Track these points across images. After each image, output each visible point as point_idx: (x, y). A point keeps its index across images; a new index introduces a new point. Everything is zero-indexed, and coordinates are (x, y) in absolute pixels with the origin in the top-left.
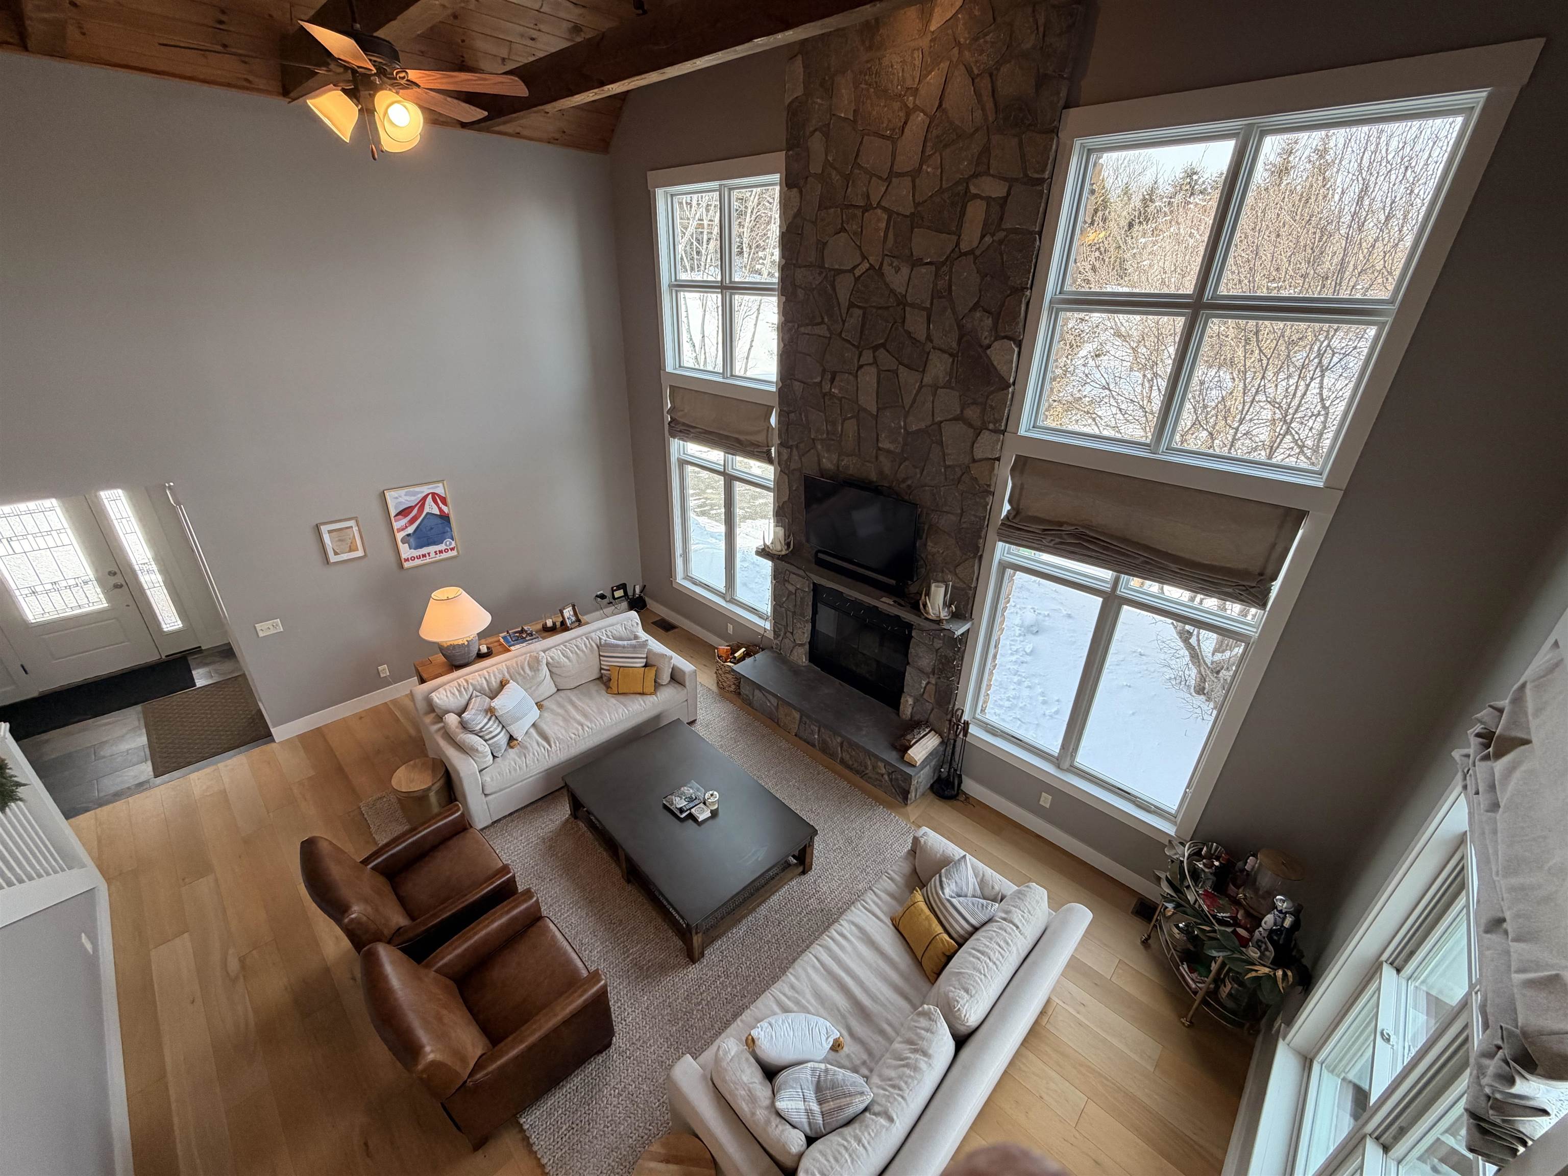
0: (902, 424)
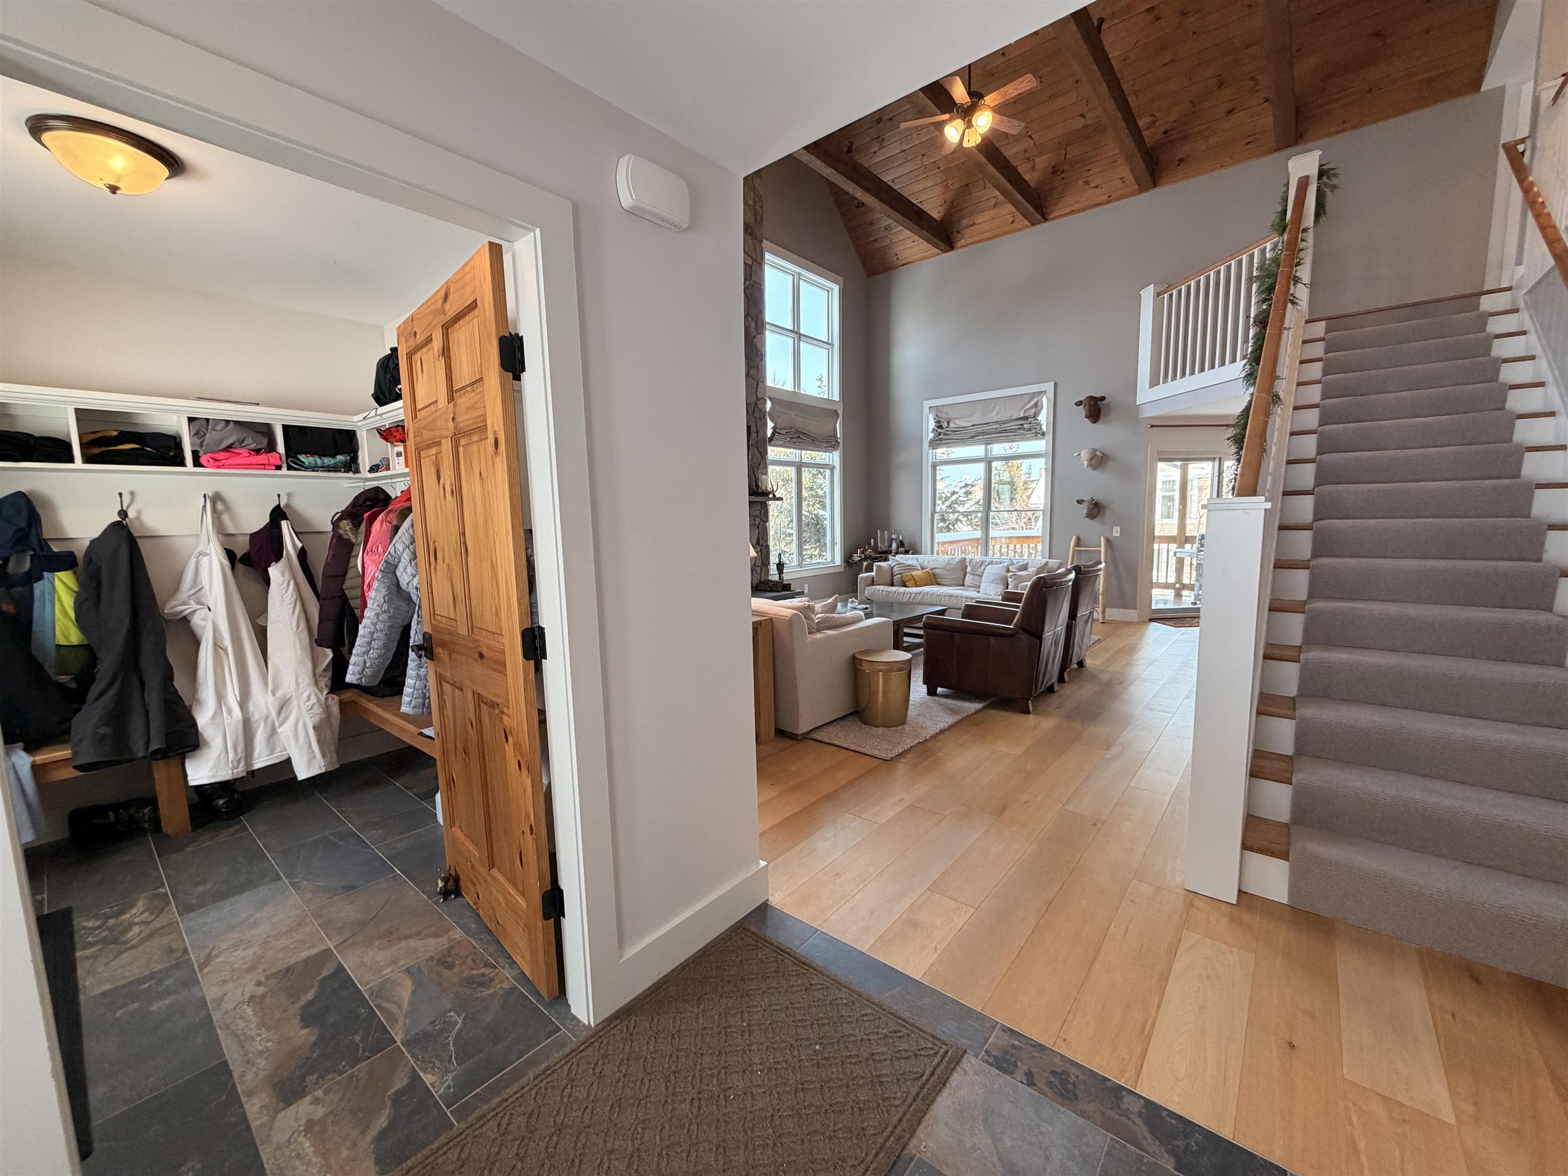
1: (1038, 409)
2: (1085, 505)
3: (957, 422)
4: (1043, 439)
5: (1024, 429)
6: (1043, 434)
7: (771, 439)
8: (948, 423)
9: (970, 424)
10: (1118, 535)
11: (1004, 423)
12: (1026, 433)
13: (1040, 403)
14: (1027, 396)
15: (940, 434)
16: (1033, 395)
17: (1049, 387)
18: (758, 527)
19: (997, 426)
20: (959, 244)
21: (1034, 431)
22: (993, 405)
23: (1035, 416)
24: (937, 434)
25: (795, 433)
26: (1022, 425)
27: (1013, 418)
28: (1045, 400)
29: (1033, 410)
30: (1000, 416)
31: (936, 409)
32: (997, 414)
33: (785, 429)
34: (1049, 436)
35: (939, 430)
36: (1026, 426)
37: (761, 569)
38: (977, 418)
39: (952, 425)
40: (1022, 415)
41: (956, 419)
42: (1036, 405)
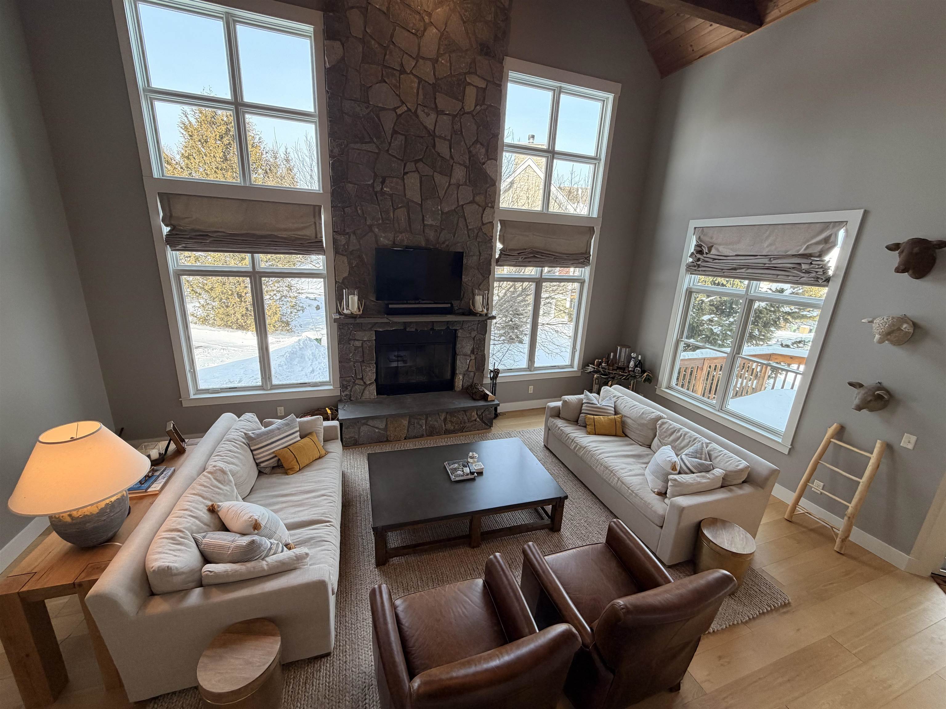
0: (439, 208)
1: (828, 246)
2: (862, 391)
3: (721, 248)
4: (827, 286)
5: (800, 270)
6: (828, 280)
7: (498, 261)
8: (710, 249)
9: (734, 254)
10: (910, 447)
11: (775, 259)
12: (803, 275)
13: (832, 239)
14: (818, 225)
15: (699, 260)
16: (827, 225)
17: (855, 216)
18: (474, 339)
19: (766, 261)
20: (768, 19)
21: (813, 275)
22: (768, 233)
23: (821, 255)
24: (696, 259)
25: (531, 253)
26: (800, 264)
27: (789, 253)
28: (841, 233)
29: (820, 247)
30: (773, 248)
31: (701, 231)
32: (770, 245)
33: (517, 250)
34: (836, 285)
35: (699, 256)
36: (804, 267)
37: (475, 374)
38: (743, 248)
39: (713, 251)
40: (801, 252)
41: (720, 244)
42: (826, 240)
